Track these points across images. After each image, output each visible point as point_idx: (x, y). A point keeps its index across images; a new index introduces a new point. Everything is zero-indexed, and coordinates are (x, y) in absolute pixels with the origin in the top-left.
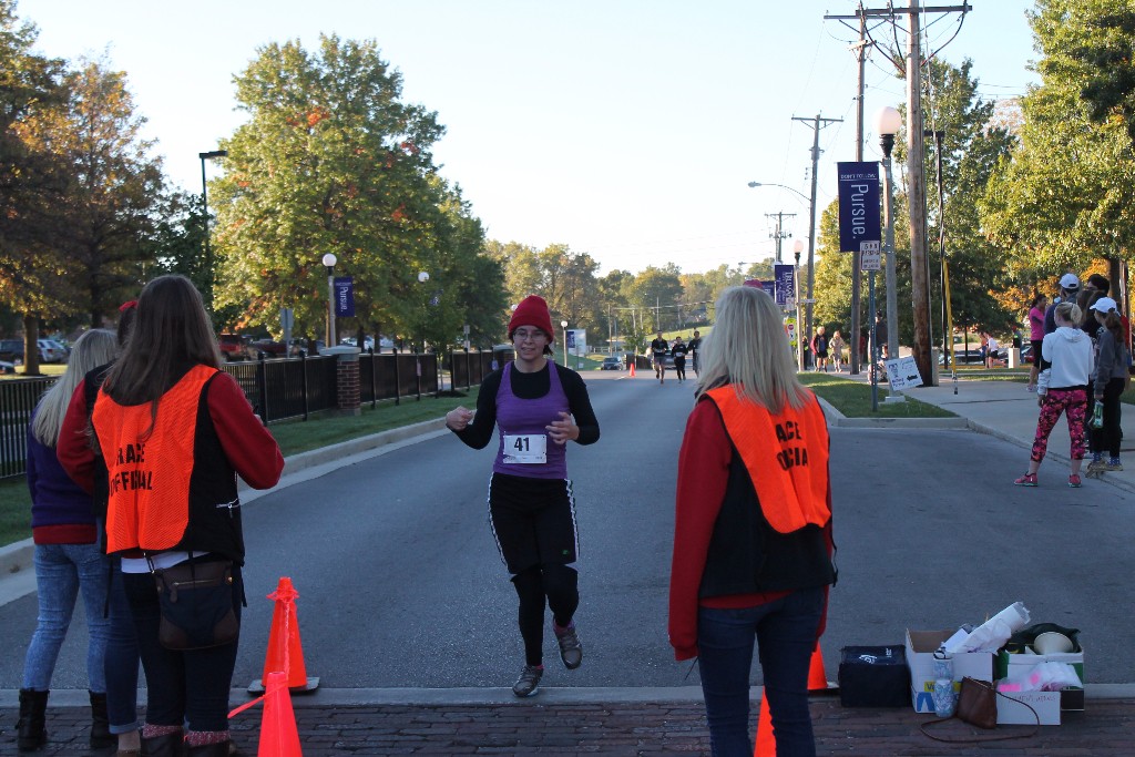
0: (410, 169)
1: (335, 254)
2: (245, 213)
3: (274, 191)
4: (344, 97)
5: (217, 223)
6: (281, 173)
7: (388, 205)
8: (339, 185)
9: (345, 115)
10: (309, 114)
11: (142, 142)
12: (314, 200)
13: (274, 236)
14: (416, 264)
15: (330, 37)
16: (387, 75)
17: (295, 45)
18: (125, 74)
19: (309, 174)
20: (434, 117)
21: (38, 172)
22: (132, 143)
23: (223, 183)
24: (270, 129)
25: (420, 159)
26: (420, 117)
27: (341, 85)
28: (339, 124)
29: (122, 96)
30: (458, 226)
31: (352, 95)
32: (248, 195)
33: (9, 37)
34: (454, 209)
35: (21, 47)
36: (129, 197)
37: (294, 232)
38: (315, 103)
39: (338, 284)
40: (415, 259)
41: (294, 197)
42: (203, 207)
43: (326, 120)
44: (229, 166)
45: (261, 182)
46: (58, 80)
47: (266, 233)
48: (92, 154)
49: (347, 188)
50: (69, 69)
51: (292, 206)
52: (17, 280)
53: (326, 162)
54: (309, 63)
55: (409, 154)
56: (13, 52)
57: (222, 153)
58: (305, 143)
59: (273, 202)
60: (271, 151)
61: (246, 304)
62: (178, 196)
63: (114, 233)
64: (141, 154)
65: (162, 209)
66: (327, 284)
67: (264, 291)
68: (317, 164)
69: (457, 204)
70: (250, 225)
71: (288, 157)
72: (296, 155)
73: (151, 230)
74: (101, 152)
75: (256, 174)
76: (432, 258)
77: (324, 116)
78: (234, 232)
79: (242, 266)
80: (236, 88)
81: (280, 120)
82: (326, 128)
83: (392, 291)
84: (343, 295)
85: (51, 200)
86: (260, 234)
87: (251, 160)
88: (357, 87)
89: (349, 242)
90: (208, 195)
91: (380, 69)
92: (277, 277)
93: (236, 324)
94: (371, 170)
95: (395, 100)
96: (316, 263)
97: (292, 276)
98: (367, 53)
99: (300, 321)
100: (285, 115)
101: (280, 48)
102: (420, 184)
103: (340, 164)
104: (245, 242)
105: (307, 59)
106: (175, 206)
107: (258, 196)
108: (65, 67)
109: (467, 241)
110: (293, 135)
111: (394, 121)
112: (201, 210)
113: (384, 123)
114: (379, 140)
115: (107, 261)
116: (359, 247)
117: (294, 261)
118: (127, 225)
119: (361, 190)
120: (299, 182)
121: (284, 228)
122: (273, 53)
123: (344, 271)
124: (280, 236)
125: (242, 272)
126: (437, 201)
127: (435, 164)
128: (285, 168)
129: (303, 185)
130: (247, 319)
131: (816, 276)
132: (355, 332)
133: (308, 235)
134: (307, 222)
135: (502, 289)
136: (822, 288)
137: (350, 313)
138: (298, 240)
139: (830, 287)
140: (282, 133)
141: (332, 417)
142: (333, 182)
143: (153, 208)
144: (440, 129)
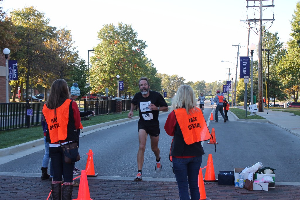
0: (139, 55)
1: (119, 75)
2: (98, 65)
3: (106, 60)
4: (123, 37)
5: (92, 67)
7: (133, 64)
9: (123, 42)
10: (115, 41)
11: (74, 47)
12: (115, 62)
13: (105, 70)
15: (120, 23)
16: (134, 32)
17: (112, 25)
18: (71, 31)
19: (114, 55)
20: (145, 43)
21: (49, 54)
22: (72, 47)
23: (94, 57)
24: (105, 45)
25: (141, 53)
26: (142, 43)
27: (123, 34)
28: (121, 44)
29: (70, 36)
31: (125, 37)
32: (99, 60)
33: (43, 22)
34: (149, 65)
35: (46, 24)
37: (110, 70)
38: (116, 39)
39: (120, 83)
41: (110, 61)
44: (95, 53)
45: (103, 57)
46: (55, 32)
48: (62, 49)
49: (123, 59)
50: (57, 29)
51: (109, 63)
52: (43, 80)
53: (119, 53)
54: (115, 29)
55: (139, 51)
56: (44, 25)
57: (93, 50)
58: (114, 48)
59: (105, 62)
60: (105, 50)
62: (82, 60)
63: (66, 69)
64: (73, 50)
65: (78, 63)
66: (117, 82)
67: (102, 84)
68: (116, 53)
70: (100, 68)
71: (109, 51)
72: (111, 51)
74: (64, 49)
75: (101, 55)
77: (118, 42)
78: (96, 69)
79: (97, 77)
80: (98, 35)
82: (119, 44)
84: (121, 85)
85: (52, 61)
86: (102, 70)
87: (101, 52)
88: (127, 35)
89: (123, 72)
91: (132, 31)
92: (105, 80)
93: (95, 91)
95: (136, 38)
96: (115, 77)
97: (110, 80)
98: (129, 27)
99: (111, 91)
100: (109, 41)
101: (108, 25)
102: (140, 59)
103: (122, 53)
104: (98, 72)
105: (115, 28)
107: (102, 61)
108: (56, 29)
109: (152, 73)
110: (110, 46)
111: (135, 43)
113: (132, 44)
114: (132, 48)
115: (65, 75)
117: (110, 77)
118: (70, 67)
121: (108, 68)
122: (107, 26)
123: (122, 79)
124: (107, 70)
125: (97, 79)
126: (145, 63)
127: (145, 54)
128: (108, 54)
129: (113, 58)
130: (98, 90)
131: (238, 84)
132: (124, 94)
133: (113, 70)
134: (113, 67)
135: (161, 85)
136: (240, 87)
137: (122, 90)
138: (112, 72)
139: (241, 87)
140: (108, 46)
141: (115, 114)
142: (120, 58)
143: (76, 63)
144: (146, 46)
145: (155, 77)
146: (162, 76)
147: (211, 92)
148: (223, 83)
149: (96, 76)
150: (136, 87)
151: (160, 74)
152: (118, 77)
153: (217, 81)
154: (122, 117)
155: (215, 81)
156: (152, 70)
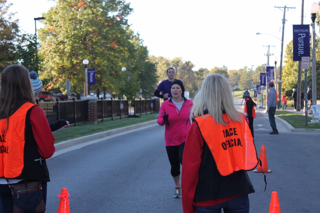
0: (119, 26)
1: (88, 59)
2: (52, 43)
3: (64, 34)
5: (41, 46)
6: (67, 27)
7: (110, 40)
8: (90, 32)
9: (93, 3)
10: (79, 3)
11: (11, 13)
12: (80, 38)
13: (64, 52)
14: (121, 64)
19: (78, 27)
20: (129, 5)
22: (7, 14)
23: (43, 30)
24: (63, 9)
25: (123, 22)
26: (123, 5)
28: (91, 7)
30: (138, 49)
32: (53, 35)
34: (136, 42)
36: (5, 35)
37: (72, 51)
39: (89, 72)
40: (120, 62)
41: (72, 36)
42: (35, 39)
43: (85, 5)
44: (46, 23)
45: (59, 30)
47: (60, 51)
49: (93, 33)
51: (71, 40)
53: (85, 22)
55: (119, 19)
57: (43, 18)
58: (77, 14)
59: (64, 38)
60: (63, 18)
61: (52, 79)
62: (25, 35)
64: (10, 18)
65: (18, 40)
66: (85, 72)
67: (59, 74)
68: (81, 23)
69: (138, 40)
70: (54, 47)
71: (70, 20)
72: (73, 19)
73: (14, 49)
75: (57, 27)
76: (127, 62)
77: (84, 4)
78: (47, 50)
79: (51, 64)
81: (67, 5)
82: (85, 8)
83: (111, 75)
84: (91, 76)
86: (58, 51)
87: (54, 21)
89: (94, 54)
90: (37, 35)
92: (64, 68)
93: (48, 87)
94: (103, 26)
96: (80, 63)
97: (71, 68)
99: (74, 87)
100: (69, 3)
102: (123, 32)
103: (91, 23)
104: (52, 54)
106: (24, 39)
107: (58, 36)
109: (141, 55)
110: (72, 11)
111: (112, 6)
112: (34, 41)
113: (108, 7)
114: (107, 14)
116: (98, 57)
117: (72, 62)
118: (4, 46)
119: (99, 34)
120: (74, 30)
121: (68, 49)
123: (92, 66)
124: (66, 52)
125: (51, 66)
126: (129, 39)
127: (129, 24)
128: (68, 25)
129: (76, 32)
130: (52, 85)
131: (283, 71)
132: (96, 91)
133: (78, 52)
134: (77, 46)
135: (156, 74)
136: (286, 76)
137: (93, 83)
138: (73, 54)
139: (288, 76)
140: (68, 10)
141: (85, 124)
142: (88, 30)
143: (15, 40)
144: (131, 10)
145: (146, 62)
146: (157, 61)
147: (237, 84)
148: (257, 69)
149: (48, 61)
150: (116, 78)
151: (153, 57)
152: (86, 62)
153: (246, 67)
154: (100, 129)
155: (244, 68)
156: (141, 49)
